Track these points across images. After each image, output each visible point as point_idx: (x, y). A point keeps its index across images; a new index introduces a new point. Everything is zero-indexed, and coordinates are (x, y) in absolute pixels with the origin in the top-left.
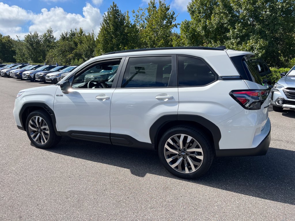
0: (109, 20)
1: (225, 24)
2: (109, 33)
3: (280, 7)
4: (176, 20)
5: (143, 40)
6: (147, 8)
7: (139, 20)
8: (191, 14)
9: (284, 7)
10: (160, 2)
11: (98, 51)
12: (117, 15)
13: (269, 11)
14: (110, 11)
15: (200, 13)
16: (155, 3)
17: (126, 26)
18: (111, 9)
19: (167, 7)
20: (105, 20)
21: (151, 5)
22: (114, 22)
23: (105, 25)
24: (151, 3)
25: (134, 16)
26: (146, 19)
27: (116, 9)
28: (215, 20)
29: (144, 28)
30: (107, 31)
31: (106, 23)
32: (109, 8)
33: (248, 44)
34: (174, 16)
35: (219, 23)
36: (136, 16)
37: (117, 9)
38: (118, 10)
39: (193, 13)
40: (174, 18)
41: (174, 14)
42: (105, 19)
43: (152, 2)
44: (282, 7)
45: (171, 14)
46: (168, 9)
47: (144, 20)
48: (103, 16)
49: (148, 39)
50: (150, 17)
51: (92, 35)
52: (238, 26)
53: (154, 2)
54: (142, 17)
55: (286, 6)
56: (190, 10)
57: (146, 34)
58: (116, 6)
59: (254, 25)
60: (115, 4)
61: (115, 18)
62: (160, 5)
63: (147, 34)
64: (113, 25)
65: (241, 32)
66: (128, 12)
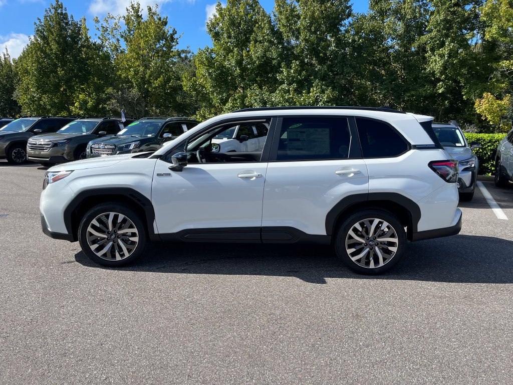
0: (49, 31)
1: (274, 59)
2: (47, 56)
3: (350, 41)
4: (178, 43)
5: (120, 75)
6: (124, 17)
7: (109, 37)
8: (213, 37)
9: (356, 41)
10: (150, 9)
11: (26, 91)
12: (63, 22)
13: (334, 46)
14: (50, 14)
15: (229, 37)
16: (140, 10)
17: (83, 46)
18: (53, 11)
19: (162, 19)
20: (38, 30)
21: (132, 11)
22: (60, 35)
23: (39, 39)
24: (133, 8)
25: (98, 29)
26: (122, 36)
27: (62, 13)
28: (255, 52)
29: (120, 52)
30: (45, 53)
31: (40, 37)
32: (48, 10)
33: (311, 94)
34: (175, 36)
35: (263, 57)
36: (101, 29)
37: (64, 12)
38: (66, 14)
39: (217, 36)
40: (175, 39)
41: (176, 33)
42: (40, 28)
43: (135, 7)
44: (354, 41)
45: (168, 31)
46: (165, 23)
47: (119, 37)
48: (35, 23)
49: (132, 73)
50: (129, 32)
51: (5, 58)
52: (295, 64)
53: (139, 8)
54: (115, 31)
55: (359, 41)
56: (211, 31)
57: (128, 65)
58: (61, 6)
59: (312, 65)
60: (59, 3)
61: (62, 29)
62: (149, 14)
63: (129, 63)
64: (58, 43)
65: (300, 75)
66: (85, 20)
